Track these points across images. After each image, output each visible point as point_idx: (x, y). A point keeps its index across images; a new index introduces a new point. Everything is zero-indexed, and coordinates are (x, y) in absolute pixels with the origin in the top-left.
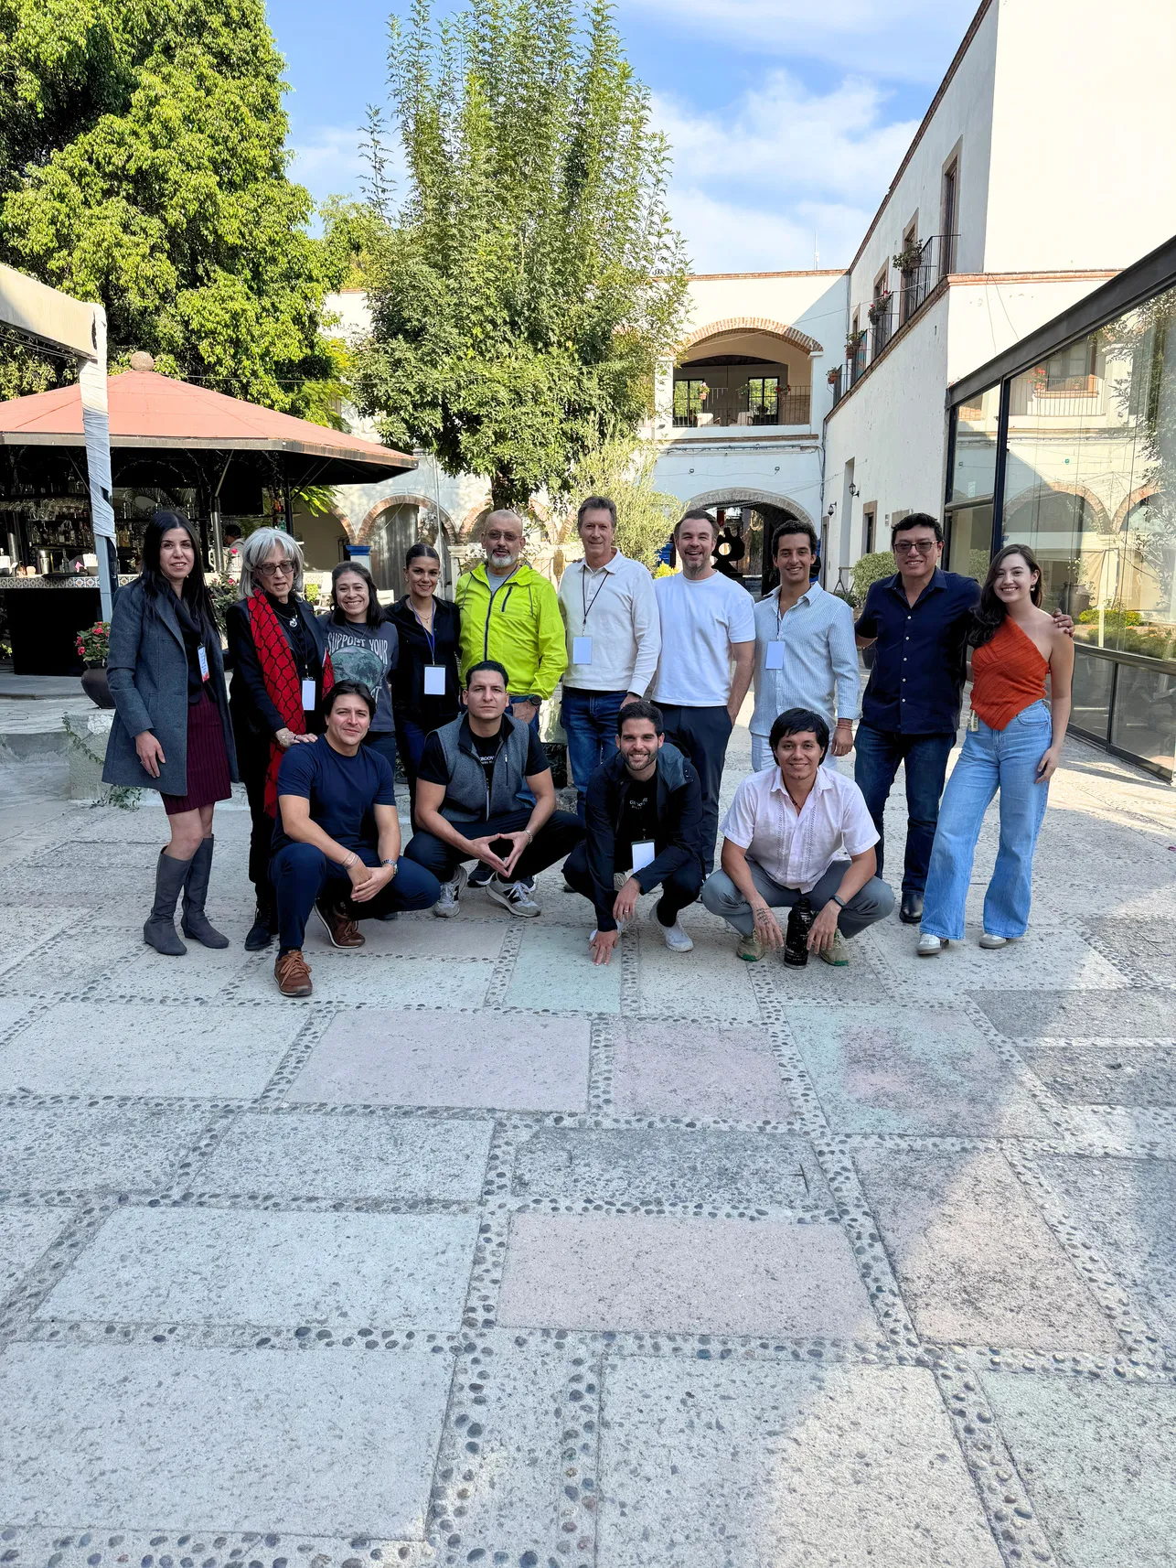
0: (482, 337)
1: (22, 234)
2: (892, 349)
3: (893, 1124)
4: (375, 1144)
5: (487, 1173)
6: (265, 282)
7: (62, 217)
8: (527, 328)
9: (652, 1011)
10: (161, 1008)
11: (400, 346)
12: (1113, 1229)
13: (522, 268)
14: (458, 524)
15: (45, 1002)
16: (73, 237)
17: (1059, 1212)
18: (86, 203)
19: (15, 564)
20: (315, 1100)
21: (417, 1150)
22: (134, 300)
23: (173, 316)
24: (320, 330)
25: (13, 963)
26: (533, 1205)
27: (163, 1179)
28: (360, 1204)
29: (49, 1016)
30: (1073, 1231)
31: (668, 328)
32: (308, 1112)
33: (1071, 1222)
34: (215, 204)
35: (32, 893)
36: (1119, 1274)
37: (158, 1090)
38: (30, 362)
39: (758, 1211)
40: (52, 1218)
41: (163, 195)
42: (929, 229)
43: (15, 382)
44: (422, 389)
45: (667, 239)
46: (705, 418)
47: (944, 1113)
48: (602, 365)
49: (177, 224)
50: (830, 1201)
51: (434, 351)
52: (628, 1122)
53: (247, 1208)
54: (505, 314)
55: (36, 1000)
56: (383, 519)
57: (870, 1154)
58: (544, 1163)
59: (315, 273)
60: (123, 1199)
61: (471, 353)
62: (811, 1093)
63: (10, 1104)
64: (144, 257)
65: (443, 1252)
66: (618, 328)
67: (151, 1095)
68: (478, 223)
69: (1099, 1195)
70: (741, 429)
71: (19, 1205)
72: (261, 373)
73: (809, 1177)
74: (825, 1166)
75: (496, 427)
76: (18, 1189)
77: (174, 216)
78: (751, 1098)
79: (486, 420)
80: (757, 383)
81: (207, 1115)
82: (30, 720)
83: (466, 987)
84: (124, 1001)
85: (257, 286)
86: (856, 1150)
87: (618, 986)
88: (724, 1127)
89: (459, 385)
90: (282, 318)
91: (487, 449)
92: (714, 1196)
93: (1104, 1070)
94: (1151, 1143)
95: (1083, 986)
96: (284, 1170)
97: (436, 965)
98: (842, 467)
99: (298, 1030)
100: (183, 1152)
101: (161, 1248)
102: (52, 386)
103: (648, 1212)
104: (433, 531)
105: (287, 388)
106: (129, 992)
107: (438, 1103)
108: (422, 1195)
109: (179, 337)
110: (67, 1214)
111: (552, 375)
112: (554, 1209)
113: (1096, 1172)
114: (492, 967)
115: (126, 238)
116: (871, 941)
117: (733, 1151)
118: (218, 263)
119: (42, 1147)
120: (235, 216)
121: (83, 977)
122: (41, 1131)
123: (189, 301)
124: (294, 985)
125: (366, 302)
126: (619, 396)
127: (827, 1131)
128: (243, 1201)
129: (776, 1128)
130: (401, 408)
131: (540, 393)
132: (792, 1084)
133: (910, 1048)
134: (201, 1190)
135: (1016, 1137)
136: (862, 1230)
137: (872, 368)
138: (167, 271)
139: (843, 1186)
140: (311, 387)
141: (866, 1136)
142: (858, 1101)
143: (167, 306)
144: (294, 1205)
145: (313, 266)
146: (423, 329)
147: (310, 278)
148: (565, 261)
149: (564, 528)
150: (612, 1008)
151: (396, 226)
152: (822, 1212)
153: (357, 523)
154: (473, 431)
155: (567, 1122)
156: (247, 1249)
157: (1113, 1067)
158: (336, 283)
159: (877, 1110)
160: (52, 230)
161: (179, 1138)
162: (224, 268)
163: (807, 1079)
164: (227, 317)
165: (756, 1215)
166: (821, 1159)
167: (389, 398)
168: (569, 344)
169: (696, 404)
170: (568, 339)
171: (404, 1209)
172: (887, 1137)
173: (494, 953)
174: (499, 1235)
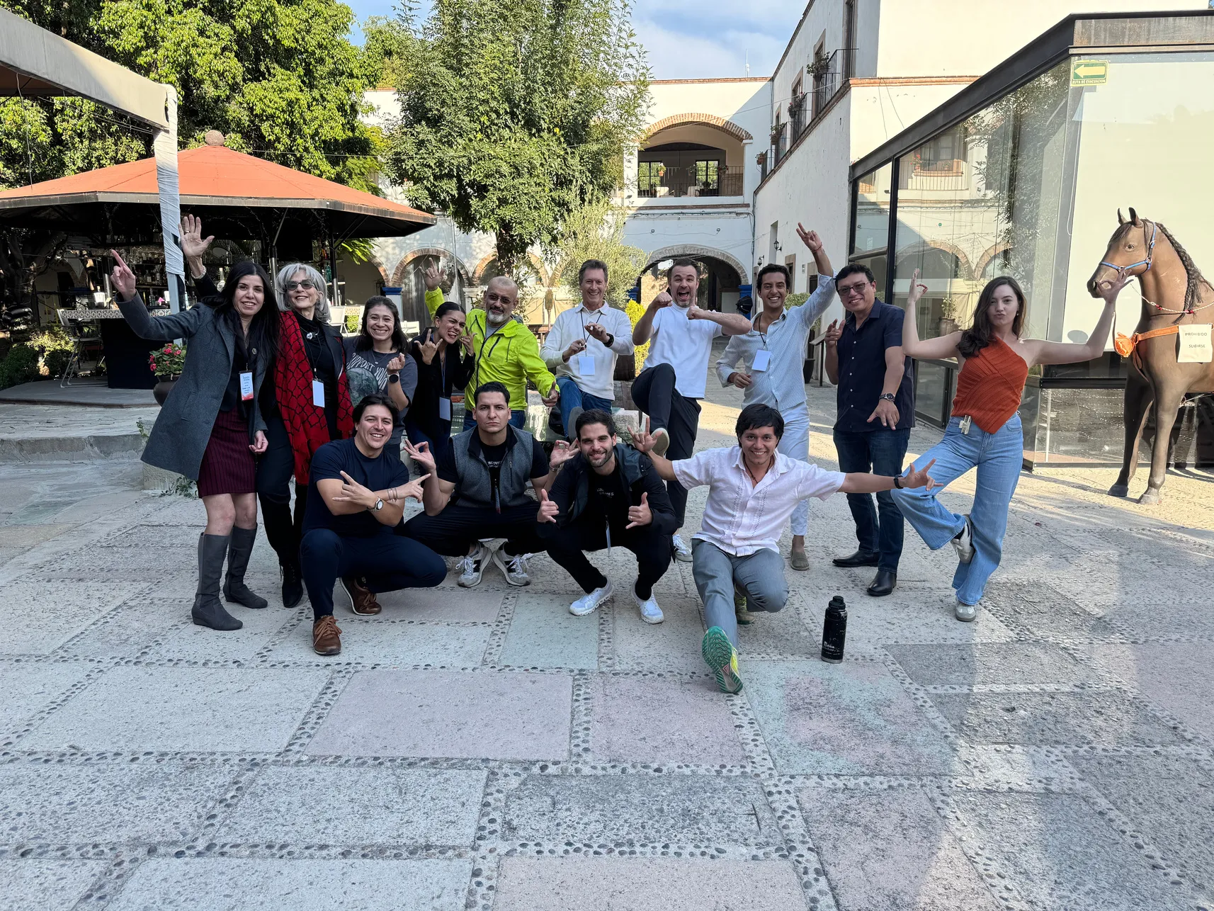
0: (488, 124)
1: (117, 36)
2: (806, 136)
3: (830, 765)
4: (383, 792)
5: (480, 819)
6: (315, 78)
7: (148, 22)
8: (523, 117)
9: (623, 667)
10: (203, 670)
11: (423, 130)
12: (1022, 859)
13: (519, 71)
14: (471, 270)
15: (101, 666)
16: (159, 39)
17: (976, 844)
18: (169, 12)
19: (109, 299)
20: (331, 753)
21: (419, 798)
22: (209, 91)
23: (241, 104)
24: (359, 117)
25: (78, 631)
26: (519, 849)
27: (191, 830)
28: (366, 851)
29: (104, 679)
30: (988, 862)
31: (634, 119)
32: (325, 765)
33: (986, 853)
34: (274, 15)
35: (102, 569)
36: (1031, 902)
37: (194, 745)
38: (124, 138)
39: (717, 850)
40: (85, 872)
41: (232, 7)
42: (835, 45)
43: (111, 154)
44: (440, 164)
45: (632, 50)
46: (663, 191)
47: (872, 754)
48: (582, 147)
49: (243, 30)
50: (779, 838)
51: (450, 134)
52: (604, 769)
53: (264, 857)
54: (506, 106)
55: (94, 664)
56: (412, 266)
57: (811, 794)
58: (530, 809)
59: (355, 71)
60: (152, 851)
61: (479, 136)
62: (760, 739)
63: (60, 761)
64: (216, 55)
65: (439, 897)
66: (595, 118)
67: (186, 750)
68: (485, 35)
69: (1007, 827)
70: (690, 199)
71: (56, 859)
72: (312, 149)
73: (760, 816)
74: (773, 806)
75: (499, 194)
76: (58, 842)
77: (241, 24)
78: (709, 745)
79: (491, 189)
80: (702, 164)
81: (236, 768)
82: (116, 425)
83: (467, 648)
84: (172, 664)
85: (309, 80)
86: (800, 790)
87: (596, 645)
88: (687, 771)
89: (470, 161)
90: (328, 106)
91: (493, 211)
92: (679, 836)
93: (1001, 713)
94: (1046, 779)
95: (978, 640)
96: (300, 820)
97: (442, 630)
98: (769, 229)
99: (320, 689)
100: (210, 804)
101: (183, 899)
102: (141, 157)
103: (621, 853)
104: (451, 276)
105: (334, 162)
106: (176, 656)
107: (438, 754)
108: (422, 841)
109: (245, 120)
110: (97, 866)
111: (544, 154)
112: (539, 852)
113: (1003, 806)
114: (490, 630)
115: (201, 40)
116: (803, 604)
117: (695, 793)
118: (277, 62)
119: (84, 801)
120: (291, 25)
121: (137, 644)
122: (86, 786)
123: (253, 91)
124: (326, 644)
125: (397, 96)
126: (596, 171)
127: (774, 772)
128: (262, 850)
129: (730, 771)
130: (424, 178)
131: (534, 167)
132: (744, 731)
133: (840, 696)
134: (223, 841)
135: (934, 775)
136: (808, 865)
137: (791, 152)
138: (235, 67)
139: (790, 824)
140: (353, 162)
141: (807, 777)
142: (800, 744)
143: (236, 95)
144: (307, 853)
145: (354, 66)
146: (441, 116)
147: (351, 76)
148: (553, 66)
149: (554, 274)
150: (590, 664)
151: (420, 36)
152: (773, 849)
153: (391, 269)
154: (482, 198)
155: (552, 770)
156: (261, 898)
157: (1008, 710)
158: (373, 81)
159: (816, 753)
160: (141, 33)
161: (208, 790)
162: (282, 66)
163: (757, 727)
164: (284, 104)
165: (715, 853)
166: (770, 799)
167: (415, 170)
168: (557, 130)
169: (657, 180)
170: (556, 126)
171: (405, 854)
172: (825, 778)
173: (491, 620)
174: (489, 879)
